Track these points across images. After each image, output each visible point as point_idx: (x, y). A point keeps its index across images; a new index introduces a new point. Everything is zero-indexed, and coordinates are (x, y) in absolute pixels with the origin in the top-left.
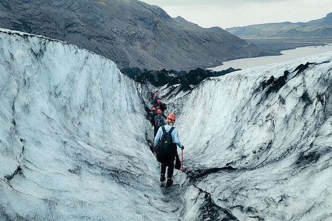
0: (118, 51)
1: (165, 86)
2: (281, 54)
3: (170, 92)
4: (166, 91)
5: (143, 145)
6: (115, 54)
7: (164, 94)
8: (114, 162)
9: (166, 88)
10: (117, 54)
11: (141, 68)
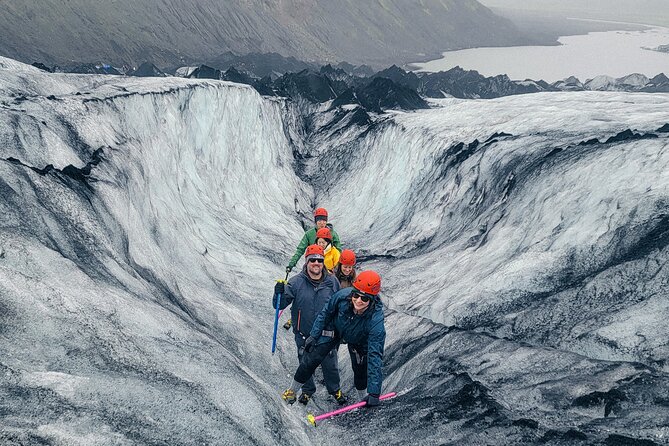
0: (241, 17)
1: (327, 105)
2: (559, 44)
3: (335, 121)
4: (329, 117)
5: (292, 219)
6: (235, 23)
7: (324, 123)
8: (266, 242)
9: (329, 110)
10: (238, 22)
11: (285, 54)
